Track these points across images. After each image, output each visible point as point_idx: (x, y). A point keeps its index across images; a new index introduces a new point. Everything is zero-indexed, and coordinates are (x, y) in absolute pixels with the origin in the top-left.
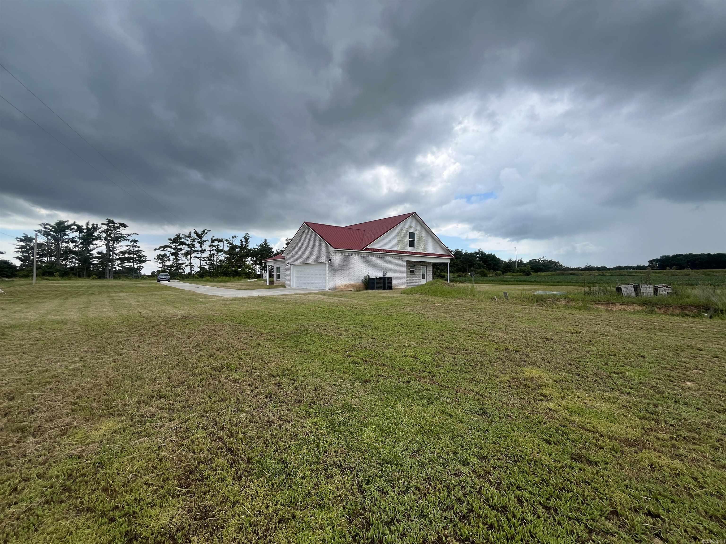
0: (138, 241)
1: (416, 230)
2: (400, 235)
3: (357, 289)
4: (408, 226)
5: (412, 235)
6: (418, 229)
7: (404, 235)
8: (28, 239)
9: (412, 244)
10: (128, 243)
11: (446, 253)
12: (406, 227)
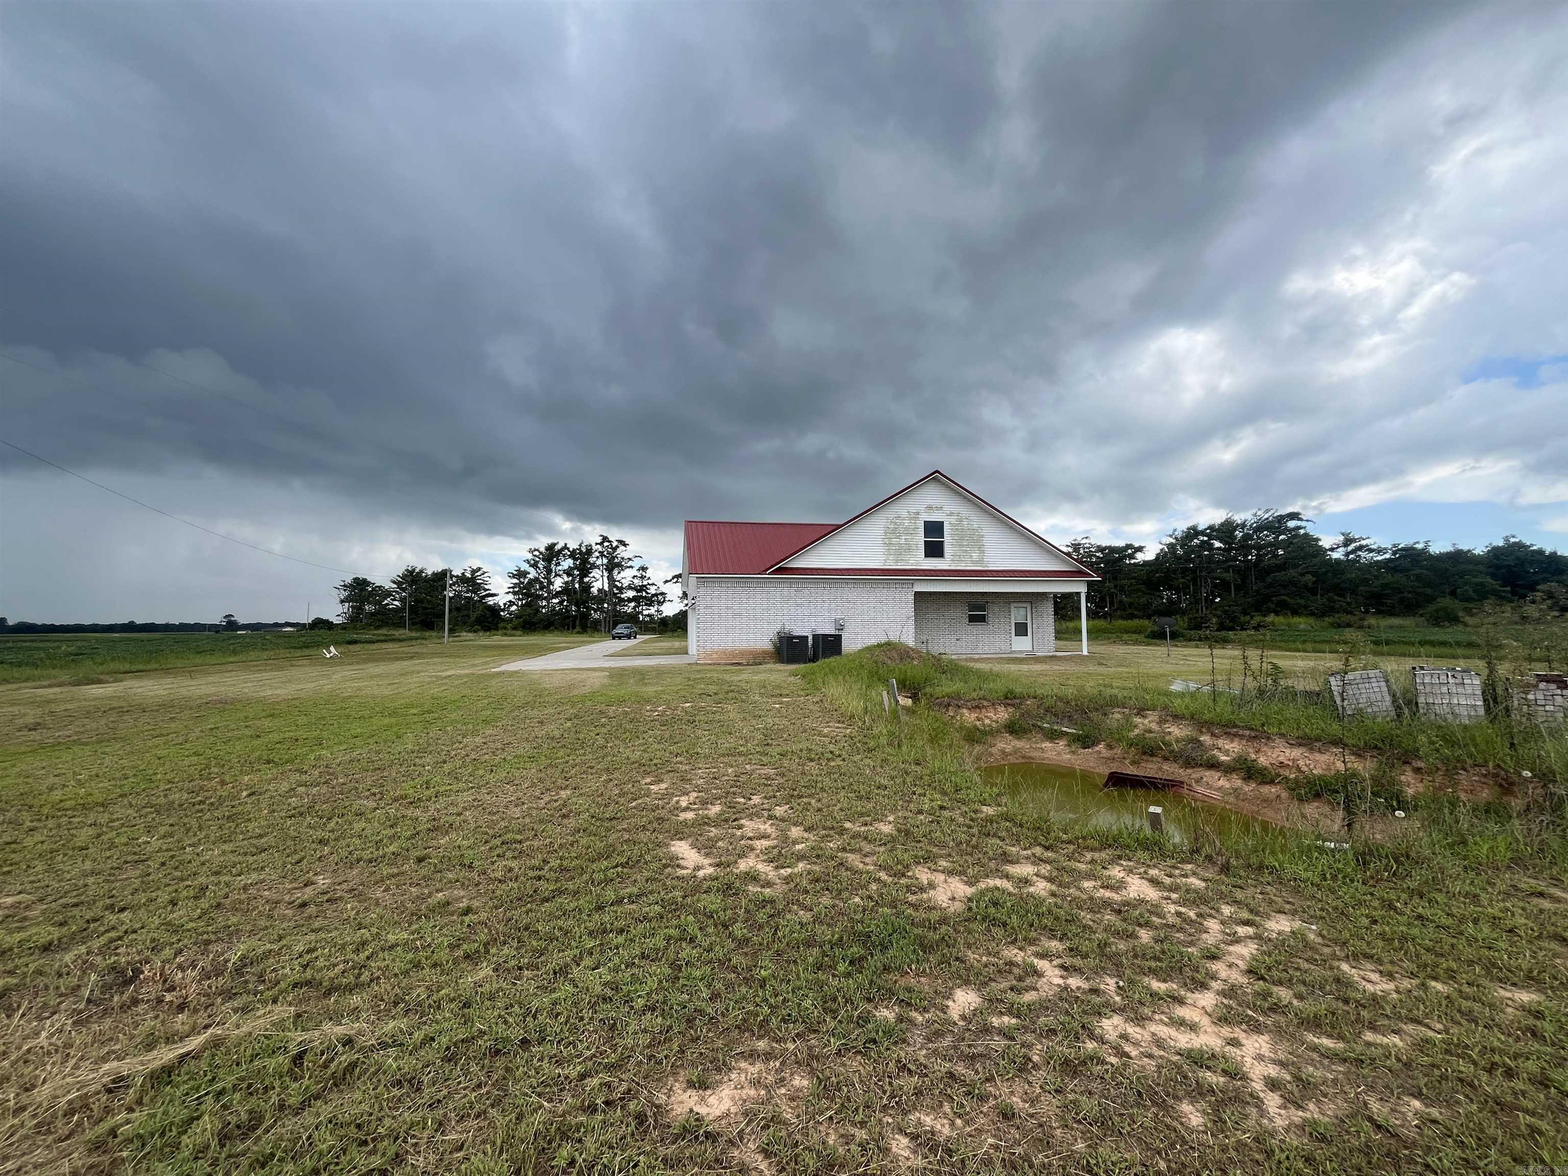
0: (647, 568)
1: (951, 514)
2: (892, 532)
3: (757, 659)
4: (921, 507)
5: (934, 529)
6: (955, 510)
7: (907, 529)
8: (521, 574)
9: (934, 550)
10: (634, 572)
11: (1071, 565)
12: (913, 510)
